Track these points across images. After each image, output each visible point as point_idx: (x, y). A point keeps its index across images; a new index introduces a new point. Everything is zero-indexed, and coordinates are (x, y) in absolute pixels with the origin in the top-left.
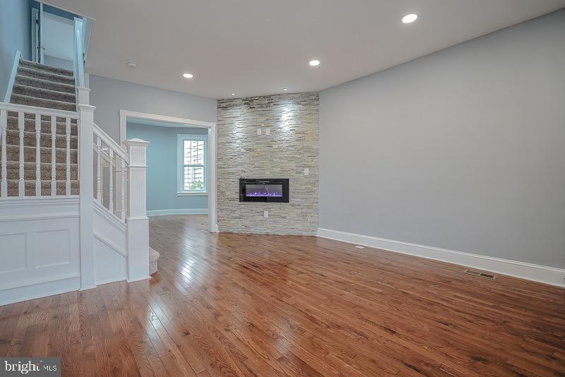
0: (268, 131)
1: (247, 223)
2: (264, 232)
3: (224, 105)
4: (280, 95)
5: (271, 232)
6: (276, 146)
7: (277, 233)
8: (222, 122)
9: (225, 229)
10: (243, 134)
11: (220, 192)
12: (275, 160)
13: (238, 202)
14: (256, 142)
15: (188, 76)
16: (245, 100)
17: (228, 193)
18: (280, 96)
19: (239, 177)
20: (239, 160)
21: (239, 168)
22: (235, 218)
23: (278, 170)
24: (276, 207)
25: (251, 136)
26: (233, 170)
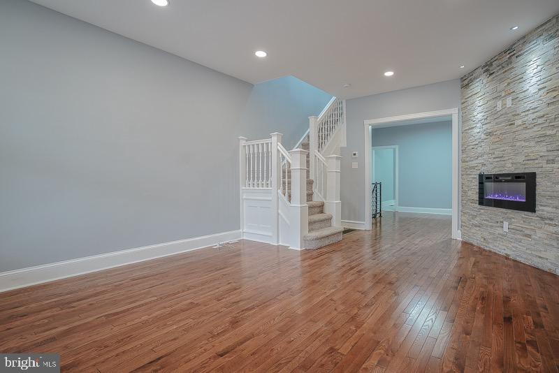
0: (509, 102)
1: (486, 234)
2: (503, 253)
3: (466, 81)
4: (524, 37)
5: (512, 255)
6: (519, 122)
7: (518, 259)
8: (465, 104)
9: (467, 239)
10: (483, 114)
11: (463, 193)
12: (518, 144)
13: (477, 205)
14: (496, 121)
15: (389, 74)
16: (484, 66)
17: (470, 193)
18: (524, 39)
19: (478, 172)
20: (480, 150)
21: (480, 160)
22: (476, 226)
23: (521, 159)
24: (519, 217)
25: (492, 114)
26: (474, 163)
